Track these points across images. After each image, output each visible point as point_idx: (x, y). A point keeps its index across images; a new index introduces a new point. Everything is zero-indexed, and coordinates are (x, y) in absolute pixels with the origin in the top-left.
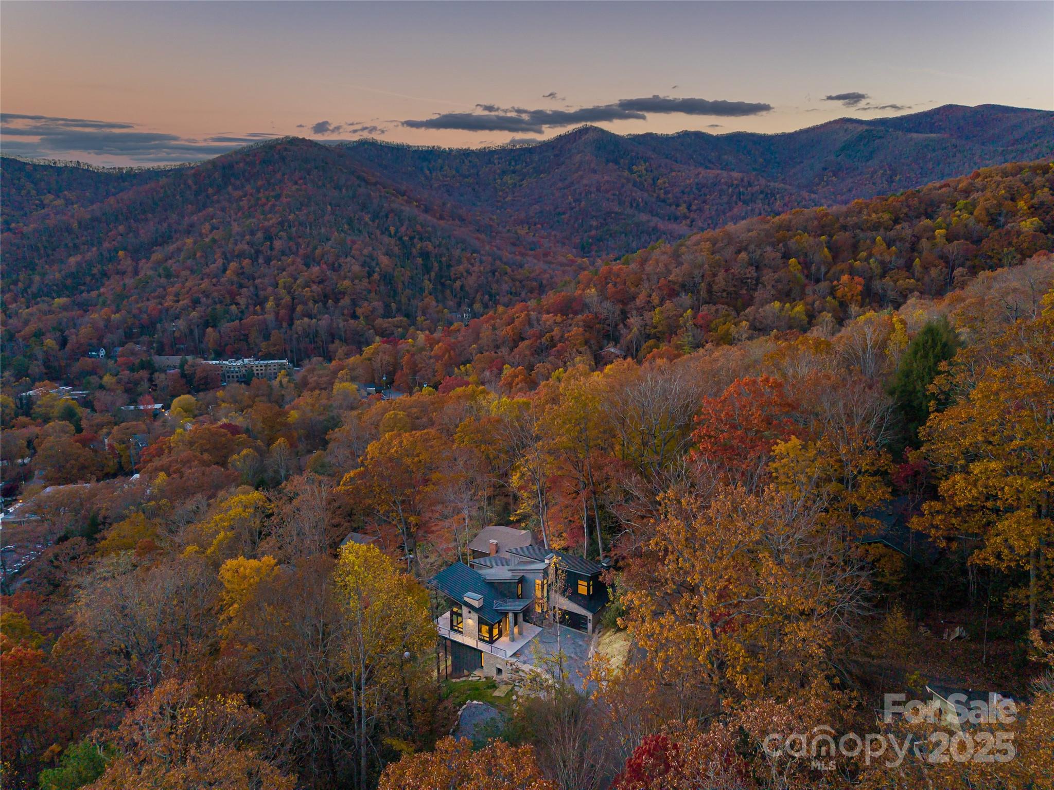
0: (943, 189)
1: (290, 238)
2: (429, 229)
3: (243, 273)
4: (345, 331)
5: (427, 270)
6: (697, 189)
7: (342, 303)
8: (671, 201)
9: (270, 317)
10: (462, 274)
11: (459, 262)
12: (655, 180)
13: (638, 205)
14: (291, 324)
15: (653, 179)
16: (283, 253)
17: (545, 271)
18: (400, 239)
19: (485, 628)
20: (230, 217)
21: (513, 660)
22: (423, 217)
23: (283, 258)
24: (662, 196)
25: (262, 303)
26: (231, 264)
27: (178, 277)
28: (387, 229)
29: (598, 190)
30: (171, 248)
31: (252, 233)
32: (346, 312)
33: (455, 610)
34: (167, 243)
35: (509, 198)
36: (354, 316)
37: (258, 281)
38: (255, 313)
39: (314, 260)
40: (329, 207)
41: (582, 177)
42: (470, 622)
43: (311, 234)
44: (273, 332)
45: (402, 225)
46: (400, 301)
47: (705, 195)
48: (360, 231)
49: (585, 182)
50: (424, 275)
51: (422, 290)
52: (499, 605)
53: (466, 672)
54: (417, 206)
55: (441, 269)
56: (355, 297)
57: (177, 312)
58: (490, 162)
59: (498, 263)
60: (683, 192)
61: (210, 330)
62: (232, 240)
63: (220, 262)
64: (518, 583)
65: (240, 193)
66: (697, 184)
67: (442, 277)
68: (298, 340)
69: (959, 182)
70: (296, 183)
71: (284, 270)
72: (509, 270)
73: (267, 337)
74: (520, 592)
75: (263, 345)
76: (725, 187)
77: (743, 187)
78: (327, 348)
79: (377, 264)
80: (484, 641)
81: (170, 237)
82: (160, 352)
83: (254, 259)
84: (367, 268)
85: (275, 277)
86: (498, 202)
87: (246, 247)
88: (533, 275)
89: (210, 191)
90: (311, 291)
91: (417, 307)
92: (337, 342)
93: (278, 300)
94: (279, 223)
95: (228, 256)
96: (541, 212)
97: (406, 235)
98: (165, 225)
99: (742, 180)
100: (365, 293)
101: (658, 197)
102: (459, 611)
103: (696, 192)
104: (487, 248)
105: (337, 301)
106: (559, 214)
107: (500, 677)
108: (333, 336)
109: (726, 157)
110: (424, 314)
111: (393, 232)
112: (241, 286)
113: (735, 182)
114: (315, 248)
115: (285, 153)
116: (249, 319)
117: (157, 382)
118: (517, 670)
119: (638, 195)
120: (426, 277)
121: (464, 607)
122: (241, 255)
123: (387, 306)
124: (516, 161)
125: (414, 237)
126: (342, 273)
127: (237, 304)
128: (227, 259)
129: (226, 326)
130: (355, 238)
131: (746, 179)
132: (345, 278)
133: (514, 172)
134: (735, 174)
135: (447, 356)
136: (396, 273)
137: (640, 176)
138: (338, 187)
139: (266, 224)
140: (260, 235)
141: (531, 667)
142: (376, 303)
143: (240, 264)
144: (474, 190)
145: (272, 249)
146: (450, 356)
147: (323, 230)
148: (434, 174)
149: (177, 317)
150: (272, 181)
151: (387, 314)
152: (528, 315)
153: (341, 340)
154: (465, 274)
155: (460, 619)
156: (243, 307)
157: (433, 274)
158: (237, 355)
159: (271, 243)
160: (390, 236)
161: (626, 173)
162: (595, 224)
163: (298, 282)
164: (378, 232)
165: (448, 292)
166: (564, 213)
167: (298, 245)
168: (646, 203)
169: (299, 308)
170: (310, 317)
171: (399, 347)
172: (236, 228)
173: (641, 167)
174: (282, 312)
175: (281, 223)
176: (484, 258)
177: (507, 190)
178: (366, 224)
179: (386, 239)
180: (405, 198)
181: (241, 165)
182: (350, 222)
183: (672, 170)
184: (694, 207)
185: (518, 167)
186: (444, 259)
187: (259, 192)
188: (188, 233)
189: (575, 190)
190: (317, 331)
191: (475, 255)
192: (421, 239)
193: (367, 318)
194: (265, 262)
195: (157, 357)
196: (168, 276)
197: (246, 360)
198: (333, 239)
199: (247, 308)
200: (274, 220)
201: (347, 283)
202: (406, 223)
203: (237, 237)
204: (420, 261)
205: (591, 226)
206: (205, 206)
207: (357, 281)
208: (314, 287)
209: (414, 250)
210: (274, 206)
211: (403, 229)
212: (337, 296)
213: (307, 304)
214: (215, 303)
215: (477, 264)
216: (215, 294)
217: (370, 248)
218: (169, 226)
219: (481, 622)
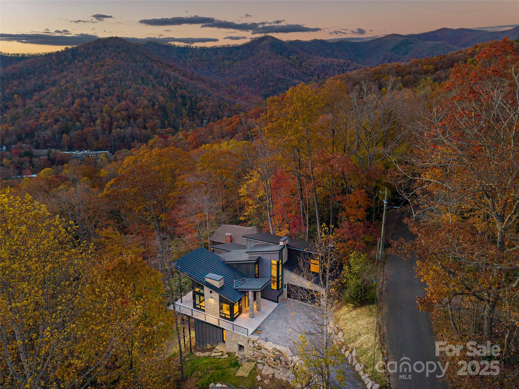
0: (460, 54)
1: (109, 87)
2: (185, 83)
3: (83, 105)
4: (140, 136)
5: (184, 104)
6: (322, 68)
7: (138, 121)
8: (310, 74)
9: (99, 128)
10: (203, 107)
11: (201, 100)
12: (301, 63)
13: (293, 75)
14: (110, 132)
15: (300, 63)
16: (105, 95)
17: (247, 106)
18: (170, 88)
19: (225, 306)
20: (76, 76)
21: (255, 337)
22: (181, 78)
23: (105, 97)
24: (305, 71)
25: (94, 120)
26: (77, 100)
27: (47, 107)
28: (163, 84)
29: (273, 68)
30: (44, 92)
31: (88, 84)
32: (140, 125)
33: (197, 290)
34: (42, 91)
35: (227, 72)
36: (145, 128)
37: (91, 109)
38: (90, 126)
39: (122, 98)
40: (130, 71)
41: (264, 61)
42: (211, 300)
43: (121, 85)
44: (100, 136)
45: (171, 81)
46: (170, 120)
47: (326, 71)
48: (148, 84)
49: (266, 63)
50: (182, 107)
51: (182, 114)
52: (238, 284)
53: (209, 346)
54: (178, 73)
55: (192, 104)
56: (145, 117)
57: (46, 126)
58: (216, 54)
59: (222, 101)
60: (315, 69)
61: (64, 135)
62: (77, 87)
63: (70, 99)
64: (255, 264)
65: (81, 64)
66: (322, 65)
67: (192, 109)
68: (114, 140)
69: (467, 50)
70: (112, 59)
71: (106, 103)
72: (228, 105)
73: (97, 139)
74: (257, 272)
75: (95, 143)
76: (336, 67)
77: (345, 67)
78: (131, 145)
79: (157, 101)
80: (225, 318)
81: (44, 88)
82: (37, 147)
83: (89, 98)
84: (152, 103)
85: (101, 107)
86: (221, 73)
87: (85, 91)
88: (240, 108)
89: (65, 63)
90: (121, 115)
91: (179, 123)
92: (136, 141)
93: (103, 119)
94: (103, 79)
95: (75, 96)
96: (244, 78)
97: (173, 86)
98: (40, 81)
99: (345, 63)
100: (151, 115)
101: (303, 72)
102: (201, 291)
103: (322, 69)
104: (216, 94)
105: (135, 120)
106: (253, 79)
107: (242, 353)
108: (133, 138)
109: (336, 53)
110: (183, 126)
111: (165, 85)
112: (82, 112)
113: (341, 64)
114: (123, 92)
115: (106, 43)
116: (86, 130)
117: (34, 163)
118: (260, 348)
119: (293, 70)
120: (184, 107)
121: (205, 288)
122: (82, 96)
123: (163, 123)
124: (230, 53)
125: (177, 87)
126: (138, 105)
127: (80, 122)
128: (74, 98)
129: (73, 133)
130: (145, 87)
131: (346, 63)
132: (140, 107)
133: (229, 59)
134: (341, 61)
135: (195, 142)
136: (167, 106)
137: (293, 61)
138: (135, 61)
139: (96, 79)
140: (92, 85)
141: (274, 346)
142: (156, 121)
143: (82, 100)
144: (208, 67)
145: (99, 92)
146: (197, 142)
147: (127, 83)
148: (188, 59)
149: (46, 128)
150: (99, 57)
151: (163, 126)
152: (240, 120)
153: (137, 139)
154: (204, 107)
155: (202, 298)
156: (84, 123)
157: (187, 106)
158: (80, 149)
159: (99, 89)
160: (164, 86)
161: (287, 59)
162: (271, 84)
163: (114, 109)
164: (158, 85)
165: (196, 116)
166: (255, 79)
167: (114, 90)
168: (297, 74)
169: (115, 123)
170: (121, 128)
171: (168, 139)
172: (79, 81)
173: (294, 57)
174: (105, 125)
175: (104, 79)
176: (215, 99)
177: (226, 68)
178: (151, 81)
179: (162, 88)
180: (172, 69)
181: (82, 49)
182: (142, 79)
183: (310, 59)
184: (321, 77)
185: (231, 56)
186: (193, 99)
187: (92, 63)
188: (53, 85)
189: (261, 68)
190: (125, 136)
191: (209, 97)
192: (181, 89)
193: (152, 128)
194: (96, 100)
195: (35, 150)
196: (41, 107)
197: (85, 152)
198: (133, 87)
199: (86, 123)
200: (100, 77)
201: (141, 110)
202: (173, 80)
203: (80, 86)
204: (180, 100)
205: (270, 85)
206: (62, 71)
207: (146, 109)
208: (123, 112)
209: (177, 94)
210: (100, 70)
211: (171, 83)
212: (136, 117)
213: (119, 122)
214: (68, 121)
215: (211, 102)
216: (68, 116)
217: (153, 92)
218: (43, 82)
219: (222, 301)
